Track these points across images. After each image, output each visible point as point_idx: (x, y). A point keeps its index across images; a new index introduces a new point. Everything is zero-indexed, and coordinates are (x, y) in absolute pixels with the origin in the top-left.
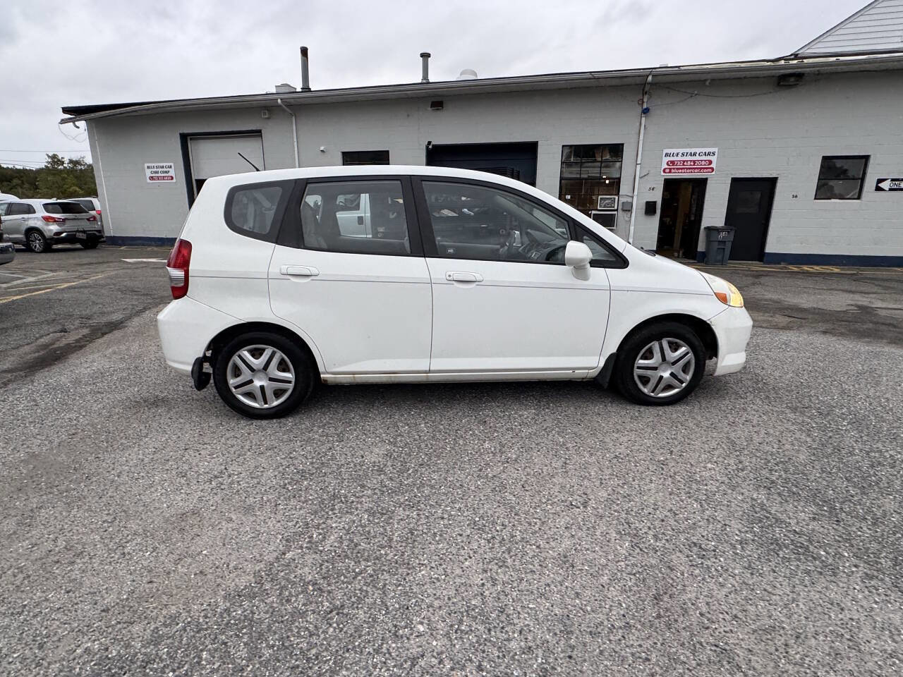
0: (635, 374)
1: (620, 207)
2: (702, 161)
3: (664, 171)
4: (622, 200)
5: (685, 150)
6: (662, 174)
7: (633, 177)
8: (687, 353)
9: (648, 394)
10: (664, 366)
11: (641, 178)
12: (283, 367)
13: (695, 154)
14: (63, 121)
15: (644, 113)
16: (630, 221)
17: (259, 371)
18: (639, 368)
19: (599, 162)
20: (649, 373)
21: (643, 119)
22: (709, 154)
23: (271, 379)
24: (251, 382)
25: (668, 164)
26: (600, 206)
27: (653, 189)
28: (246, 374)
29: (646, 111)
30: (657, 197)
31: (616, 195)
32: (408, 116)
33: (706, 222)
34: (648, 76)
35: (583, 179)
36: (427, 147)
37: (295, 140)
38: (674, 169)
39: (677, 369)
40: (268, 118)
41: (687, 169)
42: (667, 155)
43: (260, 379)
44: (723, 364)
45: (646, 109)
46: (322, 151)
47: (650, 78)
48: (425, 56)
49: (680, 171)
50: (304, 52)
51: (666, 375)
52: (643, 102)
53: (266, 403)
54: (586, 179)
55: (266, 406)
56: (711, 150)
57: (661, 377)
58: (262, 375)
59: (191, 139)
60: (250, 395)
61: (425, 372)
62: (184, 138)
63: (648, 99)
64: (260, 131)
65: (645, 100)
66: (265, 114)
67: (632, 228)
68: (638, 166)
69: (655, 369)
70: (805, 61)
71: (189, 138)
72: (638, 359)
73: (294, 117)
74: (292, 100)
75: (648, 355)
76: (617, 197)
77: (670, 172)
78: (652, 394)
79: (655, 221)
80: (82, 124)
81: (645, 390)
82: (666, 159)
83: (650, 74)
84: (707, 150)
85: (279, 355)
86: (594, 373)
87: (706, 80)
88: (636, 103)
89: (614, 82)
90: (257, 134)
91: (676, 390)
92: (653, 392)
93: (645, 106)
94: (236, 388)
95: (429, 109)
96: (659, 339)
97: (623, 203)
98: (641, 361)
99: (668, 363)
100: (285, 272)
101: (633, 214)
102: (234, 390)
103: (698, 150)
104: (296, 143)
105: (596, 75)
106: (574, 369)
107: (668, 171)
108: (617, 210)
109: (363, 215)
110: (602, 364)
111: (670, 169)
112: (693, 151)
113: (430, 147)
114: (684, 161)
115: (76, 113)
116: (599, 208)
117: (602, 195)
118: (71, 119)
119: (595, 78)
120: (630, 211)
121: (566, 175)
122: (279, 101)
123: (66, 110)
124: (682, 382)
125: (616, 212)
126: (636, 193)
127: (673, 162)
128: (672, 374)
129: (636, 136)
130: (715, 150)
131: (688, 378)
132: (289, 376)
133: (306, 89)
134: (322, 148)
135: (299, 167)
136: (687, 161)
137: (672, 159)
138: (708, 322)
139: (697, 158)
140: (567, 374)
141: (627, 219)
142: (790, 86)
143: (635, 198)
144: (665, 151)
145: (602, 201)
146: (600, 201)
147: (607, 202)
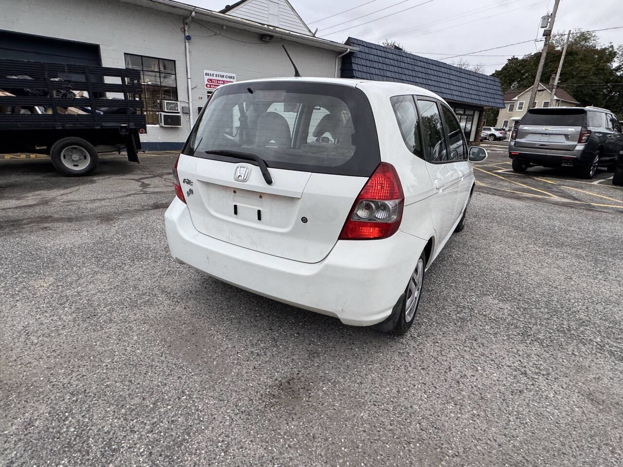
1: (181, 111)
2: (228, 82)
3: (206, 86)
4: (180, 105)
5: (217, 73)
6: (206, 88)
7: (187, 87)
11: (192, 89)
13: (223, 76)
15: (187, 40)
16: (190, 121)
21: (187, 44)
22: (231, 77)
25: (208, 81)
26: (167, 109)
27: (201, 98)
29: (188, 38)
31: (175, 100)
34: (192, 12)
38: (212, 85)
42: (207, 74)
45: (188, 36)
47: (193, 14)
56: (233, 75)
63: (188, 29)
65: (186, 29)
67: (192, 126)
68: (189, 80)
70: (277, 29)
77: (210, 87)
82: (207, 78)
83: (193, 10)
84: (231, 75)
87: (222, 26)
88: (178, 29)
93: (187, 34)
97: (183, 107)
101: (191, 116)
103: (225, 74)
107: (208, 86)
108: (180, 113)
111: (210, 85)
112: (222, 74)
114: (218, 80)
117: (167, 100)
120: (188, 113)
126: (190, 100)
127: (211, 80)
129: (184, 56)
136: (220, 80)
137: (210, 77)
139: (224, 79)
141: (187, 120)
142: (266, 42)
143: (191, 104)
144: (205, 71)
145: (168, 105)
146: (167, 105)
147: (171, 106)
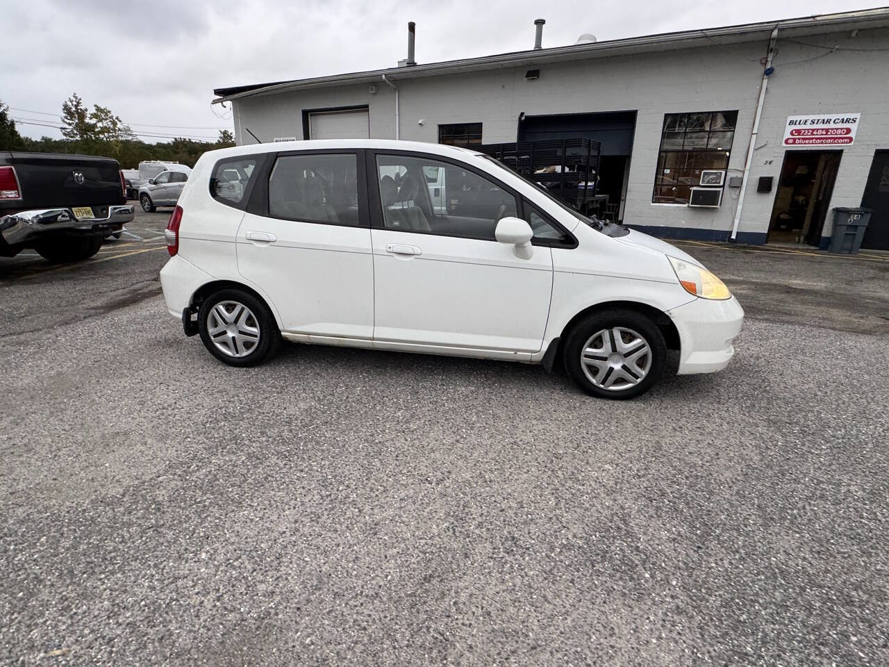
0: (582, 362)
1: (727, 183)
2: (837, 129)
3: (786, 142)
4: (730, 175)
5: (816, 117)
6: (784, 145)
7: (747, 148)
8: (643, 346)
9: (597, 385)
10: (616, 357)
11: (756, 150)
12: (249, 322)
13: (829, 121)
14: (215, 102)
15: (767, 75)
16: (739, 198)
17: (231, 324)
18: (586, 356)
19: (707, 131)
20: (597, 363)
21: (765, 81)
22: (848, 121)
23: (241, 332)
24: (225, 333)
25: (792, 134)
26: (703, 182)
27: (770, 163)
28: (222, 326)
29: (769, 72)
30: (775, 172)
31: (722, 169)
32: (503, 87)
33: (837, 201)
34: (773, 31)
35: (686, 151)
36: (520, 119)
37: (397, 114)
38: (799, 139)
39: (631, 362)
40: (375, 94)
41: (817, 139)
42: (791, 123)
43: (233, 332)
44: (687, 362)
45: (769, 69)
46: (420, 124)
47: (775, 33)
48: (540, 23)
49: (807, 141)
50: (412, 27)
51: (617, 367)
52: (767, 61)
53: (237, 353)
54: (690, 151)
55: (237, 355)
56: (852, 116)
57: (611, 369)
58: (234, 327)
59: (311, 115)
60: (225, 344)
61: (370, 339)
62: (306, 115)
63: (773, 58)
64: (367, 106)
65: (770, 59)
66: (372, 89)
67: (740, 207)
68: (754, 136)
69: (605, 359)
71: (309, 114)
72: (584, 347)
73: (397, 93)
74: (395, 76)
75: (597, 343)
76: (724, 172)
77: (794, 143)
78: (602, 386)
79: (769, 200)
80: (229, 104)
81: (594, 381)
82: (790, 128)
83: (775, 28)
84: (846, 116)
85: (247, 311)
86: (538, 357)
87: (851, 32)
88: (759, 62)
89: (732, 40)
90: (364, 108)
91: (630, 385)
92: (603, 383)
93: (769, 66)
94: (215, 336)
95: (525, 79)
96: (610, 327)
97: (731, 179)
98: (589, 350)
99: (619, 354)
100: (248, 237)
101: (743, 192)
102: (212, 338)
103: (833, 117)
104: (397, 117)
105: (708, 33)
106: (516, 351)
107: (791, 141)
108: (723, 186)
109: (440, 187)
110: (545, 348)
111: (794, 139)
112: (826, 117)
113: (523, 118)
114: (813, 130)
115: (224, 93)
116: (701, 184)
117: (705, 169)
118: (220, 99)
119: (707, 37)
120: (739, 187)
121: (666, 147)
122: (384, 76)
123: (217, 92)
124: (637, 378)
125: (721, 189)
126: (748, 167)
127: (798, 132)
128: (624, 367)
129: (755, 101)
130: (858, 116)
131: (644, 373)
132: (255, 330)
133: (411, 63)
134: (420, 122)
135: (399, 139)
136: (818, 130)
137: (798, 127)
138: (667, 313)
139: (832, 125)
140: (510, 355)
141: (735, 197)
143: (747, 173)
144: (790, 118)
145: (706, 176)
146: (704, 176)
147: (711, 177)
